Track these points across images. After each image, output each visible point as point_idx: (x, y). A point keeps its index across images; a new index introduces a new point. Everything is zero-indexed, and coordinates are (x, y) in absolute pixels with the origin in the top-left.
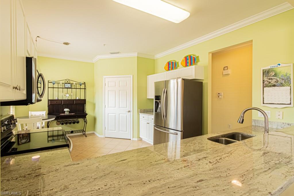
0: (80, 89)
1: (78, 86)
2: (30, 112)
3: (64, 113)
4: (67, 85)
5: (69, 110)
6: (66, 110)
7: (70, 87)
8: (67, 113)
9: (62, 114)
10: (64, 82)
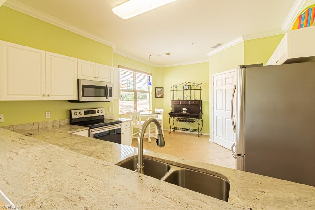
0: (198, 90)
1: (196, 88)
2: (155, 109)
3: (183, 112)
4: (185, 88)
5: (186, 110)
6: (184, 109)
7: (188, 89)
8: (185, 112)
9: (180, 113)
10: (184, 85)
